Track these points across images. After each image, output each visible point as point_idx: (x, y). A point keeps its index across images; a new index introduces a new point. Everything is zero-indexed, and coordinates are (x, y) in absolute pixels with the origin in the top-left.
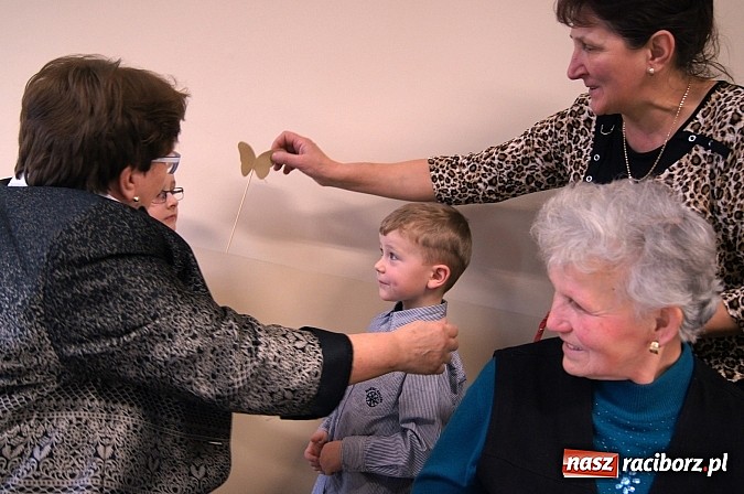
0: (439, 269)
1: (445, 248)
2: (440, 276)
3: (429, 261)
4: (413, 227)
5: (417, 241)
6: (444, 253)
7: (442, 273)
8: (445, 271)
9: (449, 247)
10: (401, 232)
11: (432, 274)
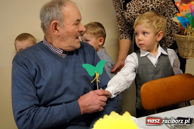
0: (101, 39)
1: (100, 33)
2: (101, 41)
3: (97, 38)
4: (90, 31)
5: (92, 34)
6: (100, 34)
7: (102, 40)
8: (102, 39)
9: (101, 32)
10: (87, 33)
11: (99, 41)
